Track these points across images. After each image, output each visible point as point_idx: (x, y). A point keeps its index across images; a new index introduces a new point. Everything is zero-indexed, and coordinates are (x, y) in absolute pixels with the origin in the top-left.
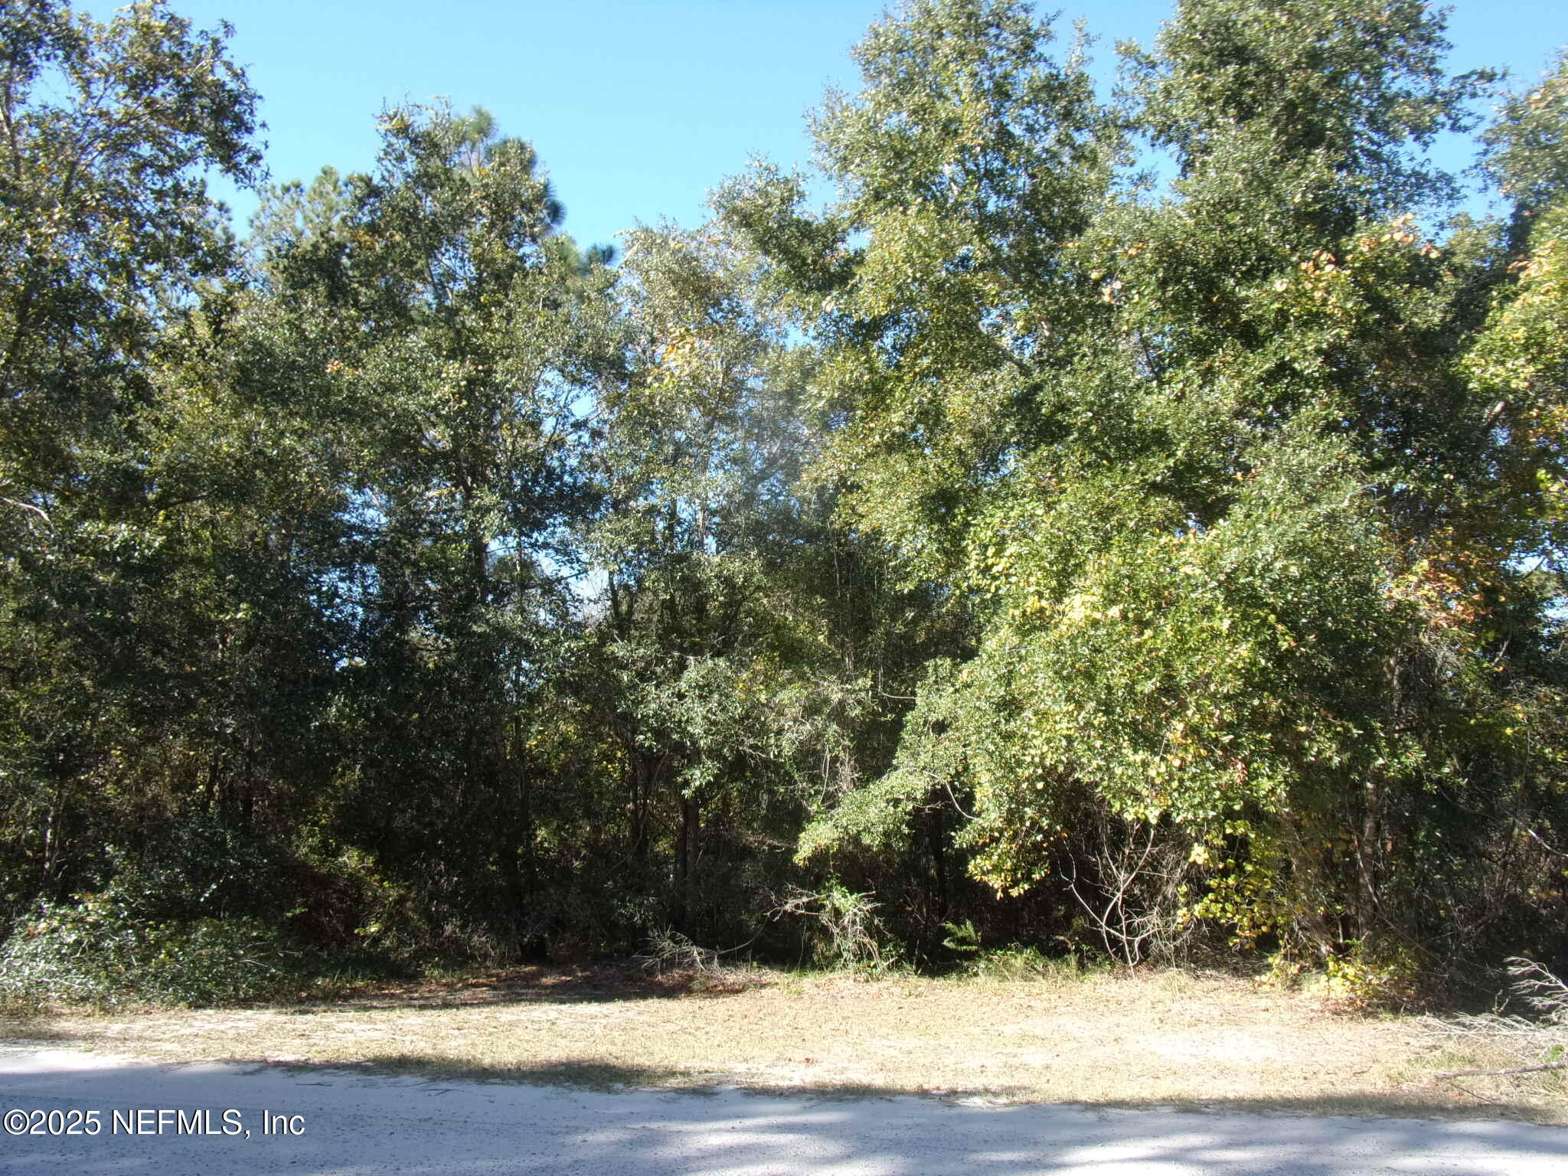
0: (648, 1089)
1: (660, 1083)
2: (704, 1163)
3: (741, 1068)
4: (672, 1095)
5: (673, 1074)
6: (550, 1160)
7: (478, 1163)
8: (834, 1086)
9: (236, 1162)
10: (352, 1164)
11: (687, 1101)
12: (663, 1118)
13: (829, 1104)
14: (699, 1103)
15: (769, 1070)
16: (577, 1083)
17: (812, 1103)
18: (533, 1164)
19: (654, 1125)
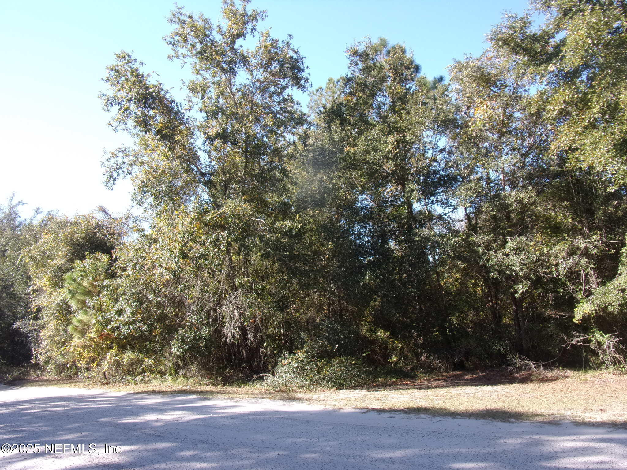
0: (527, 421)
1: (531, 419)
2: (565, 454)
3: (569, 413)
4: (539, 424)
5: (537, 415)
6: (492, 450)
7: (462, 450)
8: (620, 422)
9: (368, 445)
10: (411, 448)
11: (547, 427)
12: (537, 434)
13: (621, 430)
14: (553, 428)
15: (583, 414)
16: (494, 418)
17: (612, 429)
18: (485, 451)
19: (536, 437)
